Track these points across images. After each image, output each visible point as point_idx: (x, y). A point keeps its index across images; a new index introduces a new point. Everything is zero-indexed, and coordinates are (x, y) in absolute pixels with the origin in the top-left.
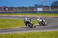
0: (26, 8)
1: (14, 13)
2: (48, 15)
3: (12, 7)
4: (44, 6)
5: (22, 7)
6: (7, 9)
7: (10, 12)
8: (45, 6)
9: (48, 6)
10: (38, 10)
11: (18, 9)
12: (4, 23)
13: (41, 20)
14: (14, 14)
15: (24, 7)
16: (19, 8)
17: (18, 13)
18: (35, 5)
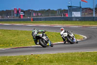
0: (53, 12)
1: (33, 20)
2: (90, 24)
3: (29, 10)
4: (83, 9)
5: (47, 11)
6: (22, 14)
7: (26, 18)
8: (85, 8)
9: (90, 9)
10: (73, 16)
11: (39, 14)
12: (17, 37)
13: (66, 33)
14: (34, 22)
15: (49, 9)
16: (42, 12)
17: (40, 20)
18: (69, 7)
